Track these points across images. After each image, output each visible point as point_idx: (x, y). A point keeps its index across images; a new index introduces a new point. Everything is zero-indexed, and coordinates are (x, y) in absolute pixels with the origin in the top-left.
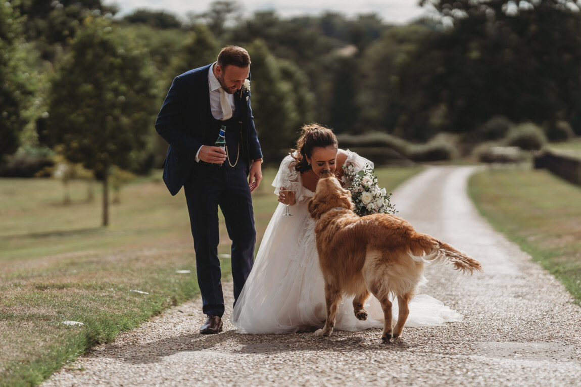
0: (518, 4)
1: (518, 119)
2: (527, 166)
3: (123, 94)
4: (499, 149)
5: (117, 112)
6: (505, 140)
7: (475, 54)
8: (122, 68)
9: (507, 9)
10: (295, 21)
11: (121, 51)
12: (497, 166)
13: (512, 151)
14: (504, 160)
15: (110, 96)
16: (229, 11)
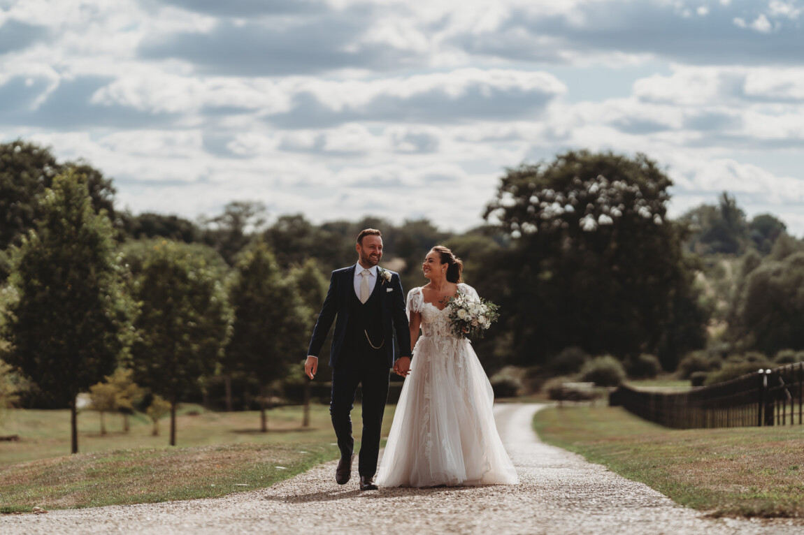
0: (596, 218)
1: (595, 352)
2: (602, 403)
3: (193, 320)
4: (571, 384)
5: (186, 337)
6: (581, 375)
7: (547, 275)
8: (191, 294)
9: (584, 225)
10: (327, 227)
11: (191, 275)
12: (568, 404)
13: (586, 387)
14: (577, 396)
15: (179, 321)
16: (248, 216)
